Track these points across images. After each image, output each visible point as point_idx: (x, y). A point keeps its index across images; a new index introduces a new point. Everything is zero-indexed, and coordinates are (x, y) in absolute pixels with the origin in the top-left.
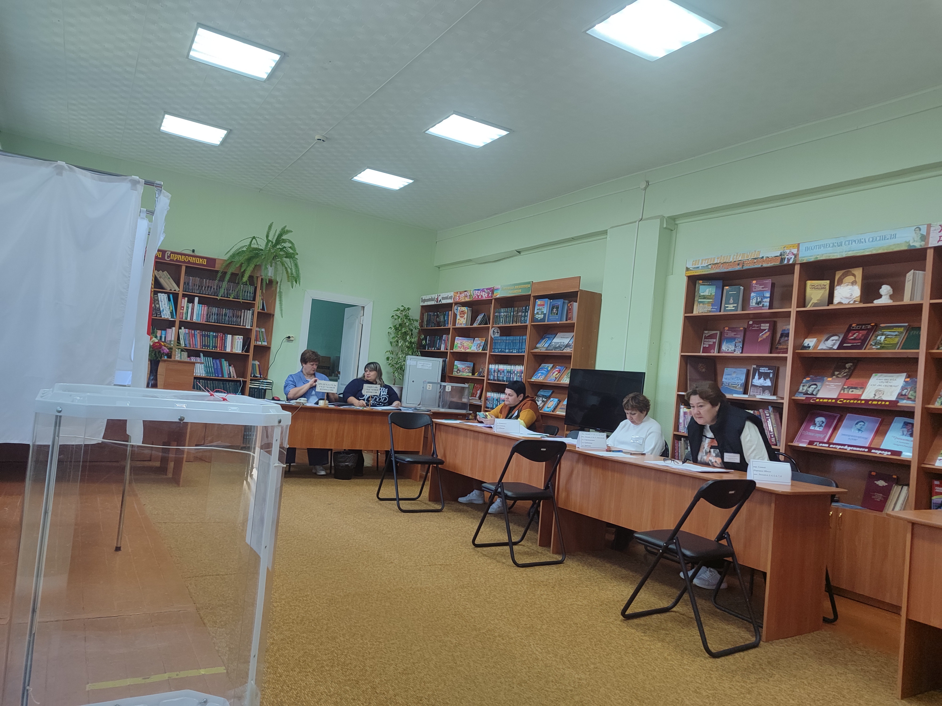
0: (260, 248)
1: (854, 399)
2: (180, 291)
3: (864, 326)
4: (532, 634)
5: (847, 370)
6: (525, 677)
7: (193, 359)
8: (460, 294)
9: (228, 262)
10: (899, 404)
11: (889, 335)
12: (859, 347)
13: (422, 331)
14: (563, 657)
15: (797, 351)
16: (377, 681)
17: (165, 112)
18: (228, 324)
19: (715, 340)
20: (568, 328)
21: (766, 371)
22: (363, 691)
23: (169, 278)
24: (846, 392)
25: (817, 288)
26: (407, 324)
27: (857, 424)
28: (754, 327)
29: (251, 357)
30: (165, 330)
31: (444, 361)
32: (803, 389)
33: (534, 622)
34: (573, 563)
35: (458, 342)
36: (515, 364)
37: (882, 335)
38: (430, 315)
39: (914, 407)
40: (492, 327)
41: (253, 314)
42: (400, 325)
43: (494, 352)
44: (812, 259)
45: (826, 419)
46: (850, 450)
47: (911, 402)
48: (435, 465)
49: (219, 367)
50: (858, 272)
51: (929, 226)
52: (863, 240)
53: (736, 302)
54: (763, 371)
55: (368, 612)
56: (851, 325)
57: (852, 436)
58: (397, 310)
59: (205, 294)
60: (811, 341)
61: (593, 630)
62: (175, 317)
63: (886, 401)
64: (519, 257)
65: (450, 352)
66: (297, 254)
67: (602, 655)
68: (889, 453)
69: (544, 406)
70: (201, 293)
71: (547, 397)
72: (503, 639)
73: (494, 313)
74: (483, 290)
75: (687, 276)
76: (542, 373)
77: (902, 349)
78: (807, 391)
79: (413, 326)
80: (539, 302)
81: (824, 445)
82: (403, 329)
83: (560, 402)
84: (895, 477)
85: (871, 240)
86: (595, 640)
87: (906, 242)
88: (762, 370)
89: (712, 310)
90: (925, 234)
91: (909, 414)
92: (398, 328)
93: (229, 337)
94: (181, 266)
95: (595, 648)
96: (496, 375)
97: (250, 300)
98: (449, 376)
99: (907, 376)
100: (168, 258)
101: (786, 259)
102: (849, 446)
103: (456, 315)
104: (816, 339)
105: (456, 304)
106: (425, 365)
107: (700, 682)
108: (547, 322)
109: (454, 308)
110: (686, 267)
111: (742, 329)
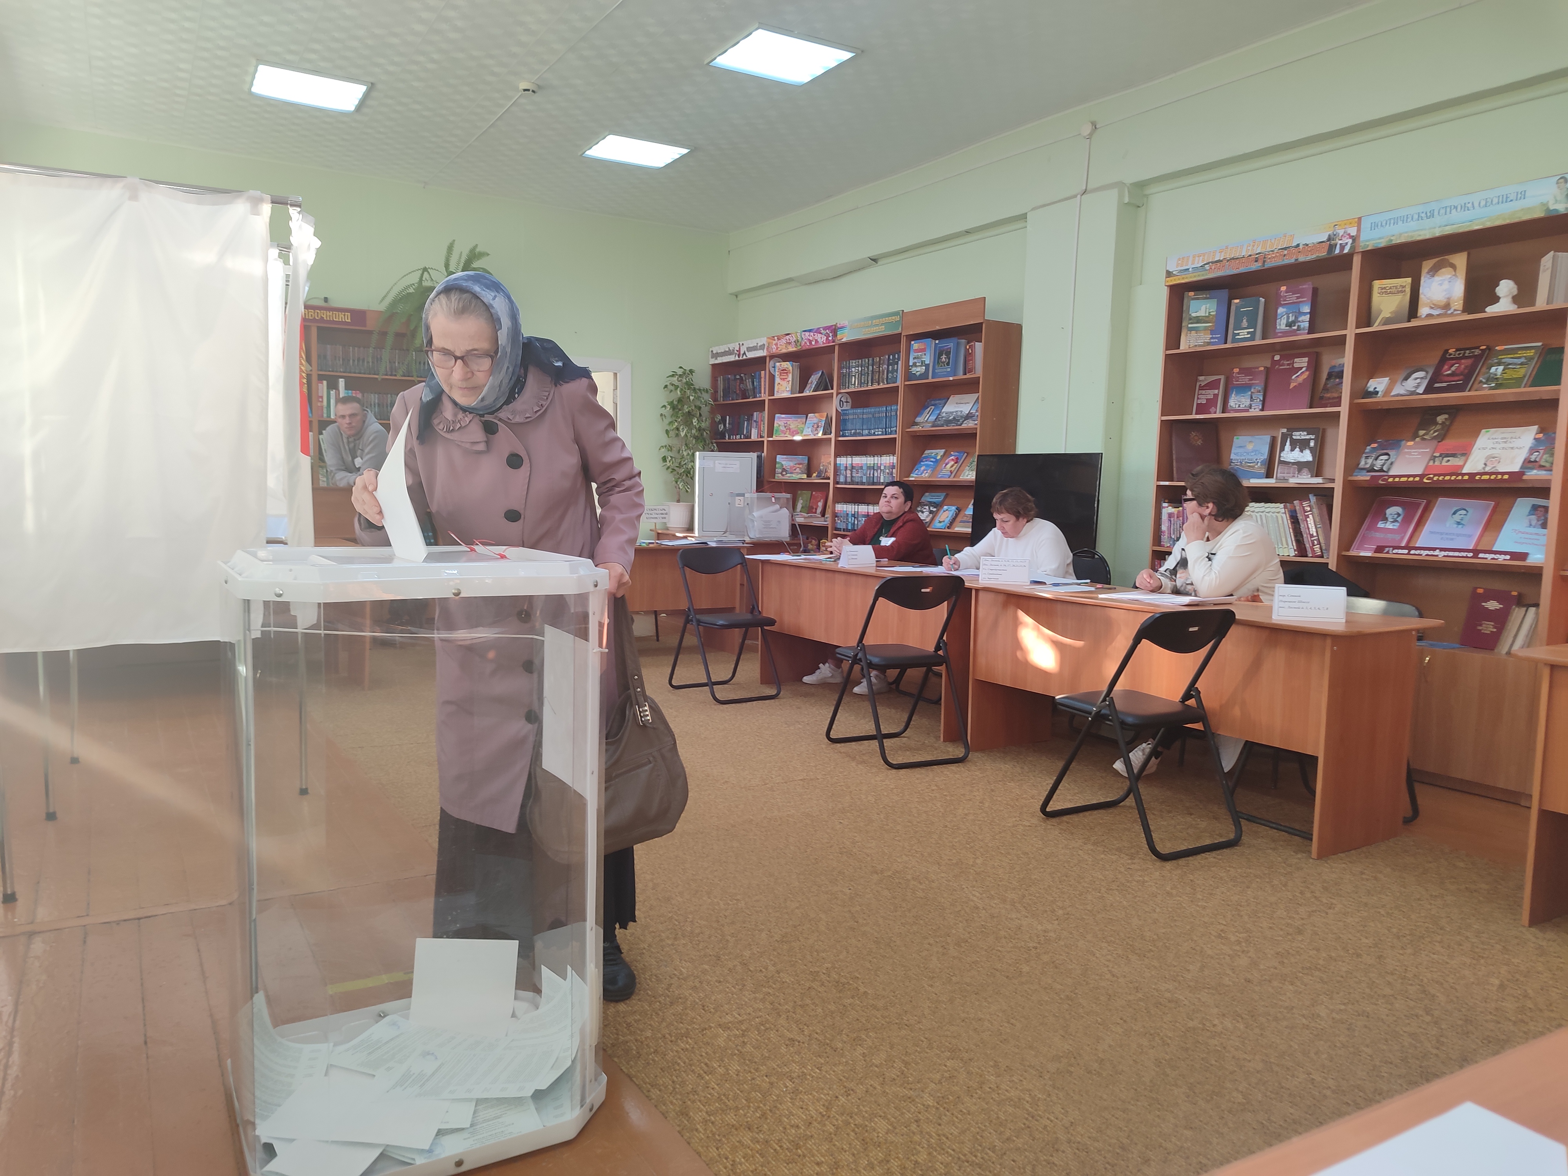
1: (1451, 475)
2: (314, 370)
3: (1468, 352)
4: (963, 872)
5: (1438, 427)
6: (964, 935)
8: (779, 339)
9: (387, 315)
10: (1525, 477)
11: (1510, 364)
12: (1460, 388)
13: (718, 408)
16: (747, 953)
17: (256, 59)
19: (1216, 392)
20: (968, 386)
21: (1303, 437)
22: (730, 970)
24: (1436, 463)
25: (1390, 292)
26: (692, 398)
27: (1454, 513)
28: (1283, 365)
31: (759, 457)
32: (1366, 463)
35: (780, 423)
36: (881, 454)
37: (1499, 364)
38: (729, 379)
39: (1549, 481)
40: (838, 394)
42: (680, 400)
43: (843, 436)
44: (1382, 243)
45: (1404, 509)
46: (1444, 556)
47: (1544, 472)
50: (1460, 260)
52: (1470, 205)
53: (1252, 324)
54: (1298, 438)
56: (1446, 351)
57: (1447, 534)
58: (673, 376)
59: (355, 373)
60: (1379, 383)
63: (1503, 474)
64: (876, 270)
65: (768, 441)
67: (1072, 896)
68: (1508, 557)
69: (932, 519)
70: (349, 370)
71: (938, 505)
72: (920, 883)
73: (840, 368)
74: (818, 331)
75: (1167, 286)
76: (927, 466)
77: (1531, 386)
78: (1373, 465)
79: (701, 401)
80: (915, 345)
81: (1400, 551)
82: (686, 407)
83: (960, 511)
84: (1515, 593)
85: (1483, 203)
87: (1543, 204)
88: (1297, 435)
89: (1212, 340)
91: (1543, 491)
92: (677, 405)
95: (1060, 886)
96: (849, 475)
98: (769, 482)
99: (1539, 429)
101: (1338, 246)
102: (1442, 550)
103: (774, 376)
104: (1388, 378)
105: (772, 357)
106: (728, 466)
108: (932, 378)
109: (770, 364)
110: (1167, 271)
111: (1262, 369)
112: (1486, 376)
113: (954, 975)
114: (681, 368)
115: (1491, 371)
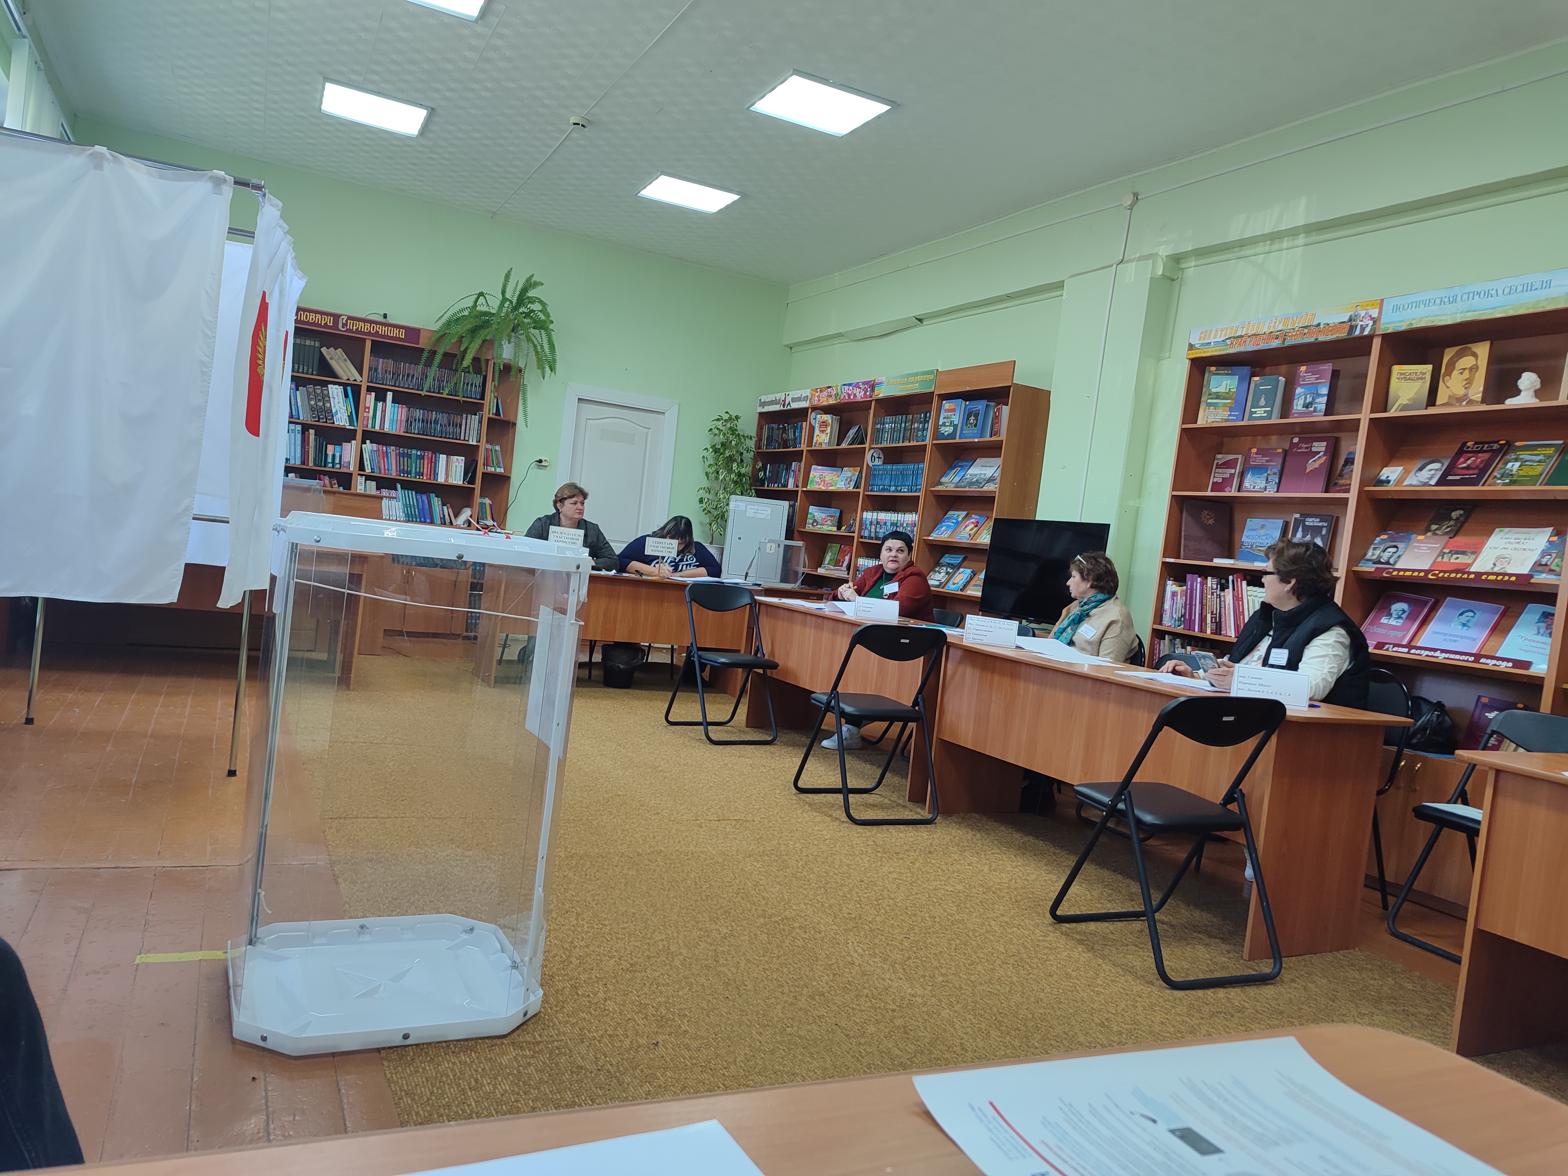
0: (491, 311)
1: (1457, 571)
2: (363, 381)
3: (1486, 446)
4: (856, 927)
5: (1452, 523)
6: (823, 988)
7: (385, 492)
8: (821, 392)
9: (439, 335)
10: (1532, 581)
12: (1474, 482)
13: (759, 455)
14: (895, 963)
15: (1366, 489)
16: (584, 977)
17: (324, 78)
18: (441, 437)
19: (1233, 471)
20: (992, 450)
21: (1316, 524)
22: (557, 991)
23: (345, 360)
24: (1444, 560)
25: (1409, 379)
26: (733, 443)
27: (1461, 614)
28: (1301, 448)
29: (477, 492)
30: (341, 445)
31: (792, 507)
32: (1373, 555)
33: (864, 910)
34: (958, 829)
35: (815, 474)
36: (905, 511)
37: (1516, 460)
38: (773, 428)
39: (1557, 586)
40: (870, 449)
41: (480, 422)
42: (723, 444)
43: (871, 491)
44: (1403, 327)
45: (1410, 606)
46: (1445, 658)
47: (1553, 577)
48: (761, 671)
49: (427, 507)
50: (1483, 350)
52: (1493, 292)
53: (1270, 403)
54: (1311, 524)
55: (598, 882)
56: (1465, 444)
57: (1450, 635)
58: (718, 420)
59: (403, 387)
60: (1392, 472)
61: (958, 928)
62: (356, 424)
63: (1511, 575)
64: (921, 330)
65: (802, 491)
66: (552, 322)
67: (961, 964)
68: (1510, 664)
69: (947, 581)
70: (397, 385)
71: (955, 567)
72: (805, 932)
73: (874, 424)
74: (857, 386)
75: (1189, 359)
76: (948, 527)
77: (1547, 484)
78: (1380, 557)
79: (743, 448)
80: (947, 405)
81: (1400, 649)
82: (727, 451)
83: (974, 575)
85: (1507, 290)
86: (958, 942)
88: (1310, 522)
89: (1230, 418)
91: (1548, 597)
92: (719, 449)
93: (443, 458)
94: (365, 340)
95: (953, 954)
96: (873, 530)
97: (475, 399)
98: (799, 531)
99: (1554, 532)
100: (343, 327)
101: (1359, 327)
102: (1443, 651)
103: (814, 428)
104: (1402, 468)
105: (814, 409)
106: (759, 511)
107: (1114, 1012)
108: (959, 438)
109: (812, 416)
110: (1189, 344)
111: (1280, 451)
112: (1502, 471)
113: (792, 1026)
114: (727, 413)
115: (1507, 467)
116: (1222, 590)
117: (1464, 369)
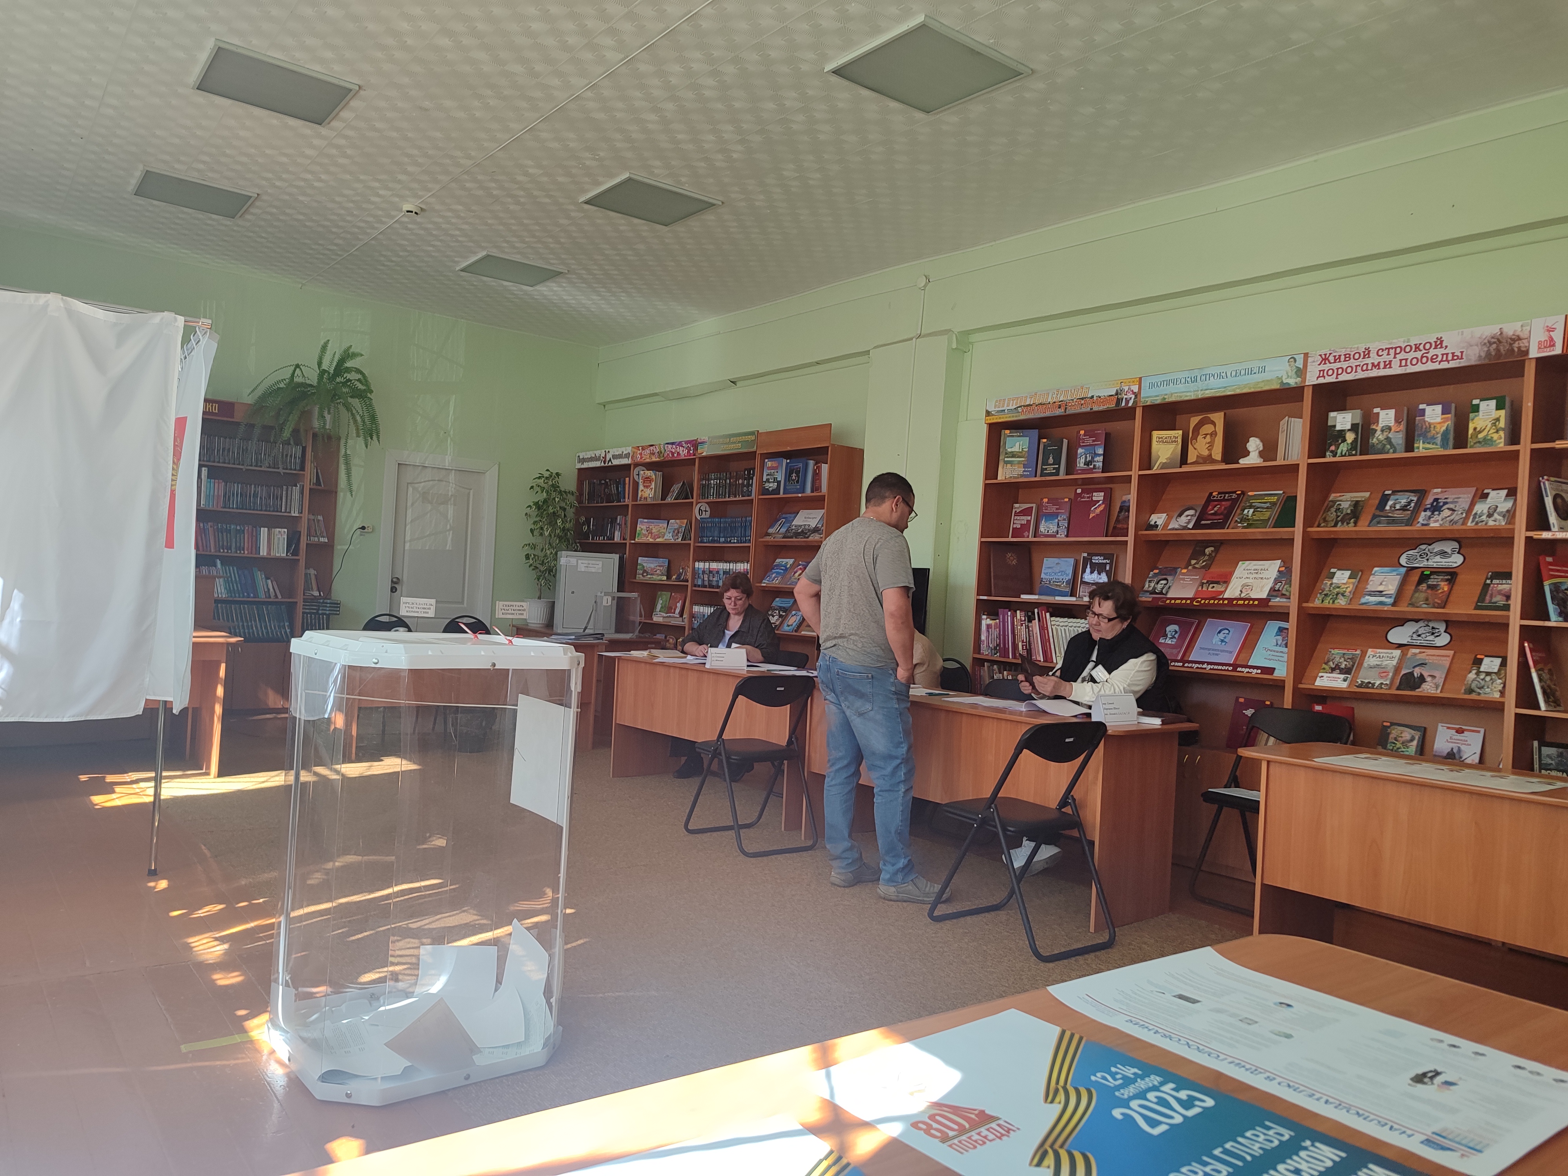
0: (308, 382)
1: (1214, 599)
3: (1227, 495)
5: (1206, 558)
8: (643, 449)
9: (255, 408)
10: (1270, 604)
11: (1258, 508)
12: (1221, 526)
13: (583, 510)
15: (1140, 533)
18: (261, 510)
19: (1029, 518)
20: (815, 503)
21: (1100, 561)
24: (1204, 589)
26: (557, 499)
27: (1219, 632)
28: (1084, 497)
29: (302, 563)
31: (621, 559)
35: (642, 527)
36: (736, 561)
37: (1250, 507)
38: (594, 483)
39: (1288, 607)
40: (697, 503)
41: (301, 493)
42: (545, 501)
43: (702, 542)
44: (1158, 401)
46: (1211, 669)
47: (1285, 600)
49: (250, 582)
51: (1306, 355)
52: (1224, 375)
53: (1057, 461)
56: (1211, 494)
57: (1213, 650)
58: (539, 478)
59: (218, 462)
60: (1158, 518)
63: (1254, 600)
64: (735, 392)
65: (630, 543)
66: (373, 391)
68: (1259, 671)
69: (781, 623)
70: (212, 460)
71: (787, 610)
73: (699, 480)
74: (680, 444)
75: (987, 424)
76: (778, 573)
77: (1273, 527)
78: (1154, 588)
79: (566, 503)
80: (769, 463)
81: (1176, 664)
82: (551, 508)
84: (1268, 703)
85: (1234, 373)
88: (1097, 560)
89: (1024, 473)
90: (1301, 367)
91: (1283, 616)
92: (542, 506)
93: (264, 531)
96: (705, 579)
97: (295, 470)
98: (630, 583)
99: (1281, 563)
101: (1124, 400)
102: (1209, 663)
103: (638, 483)
105: (637, 465)
106: (590, 566)
108: (784, 494)
109: (634, 472)
110: (987, 411)
111: (1067, 500)
112: (1241, 516)
114: (548, 470)
116: (1030, 621)
117: (1206, 434)
